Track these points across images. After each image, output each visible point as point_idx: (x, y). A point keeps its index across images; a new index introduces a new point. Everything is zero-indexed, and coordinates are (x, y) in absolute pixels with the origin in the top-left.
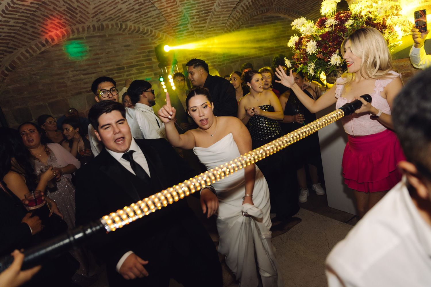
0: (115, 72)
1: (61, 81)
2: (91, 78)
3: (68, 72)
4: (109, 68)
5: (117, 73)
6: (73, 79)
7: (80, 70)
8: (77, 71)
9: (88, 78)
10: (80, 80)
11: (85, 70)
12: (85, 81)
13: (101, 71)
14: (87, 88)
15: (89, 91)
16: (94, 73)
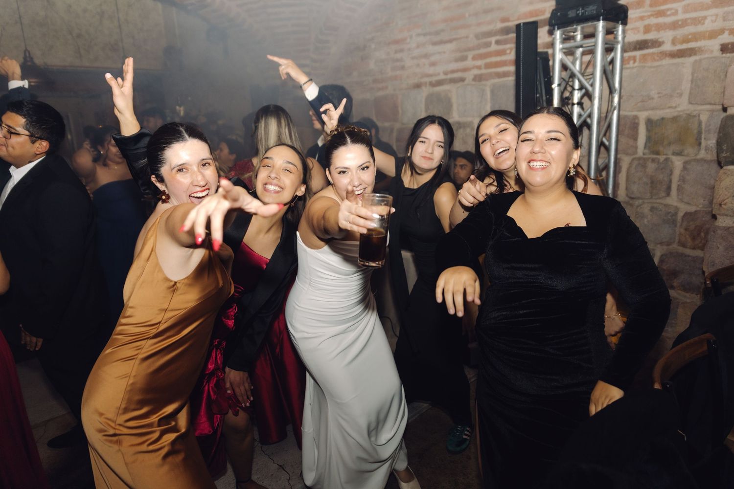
0: (493, 39)
1: (398, 56)
2: (444, 52)
3: (411, 37)
4: (485, 28)
5: (498, 42)
6: (416, 52)
7: (430, 34)
8: (425, 35)
9: (439, 53)
10: (426, 56)
11: (437, 33)
12: (433, 59)
13: (467, 37)
14: (431, 76)
15: (434, 82)
16: (450, 41)
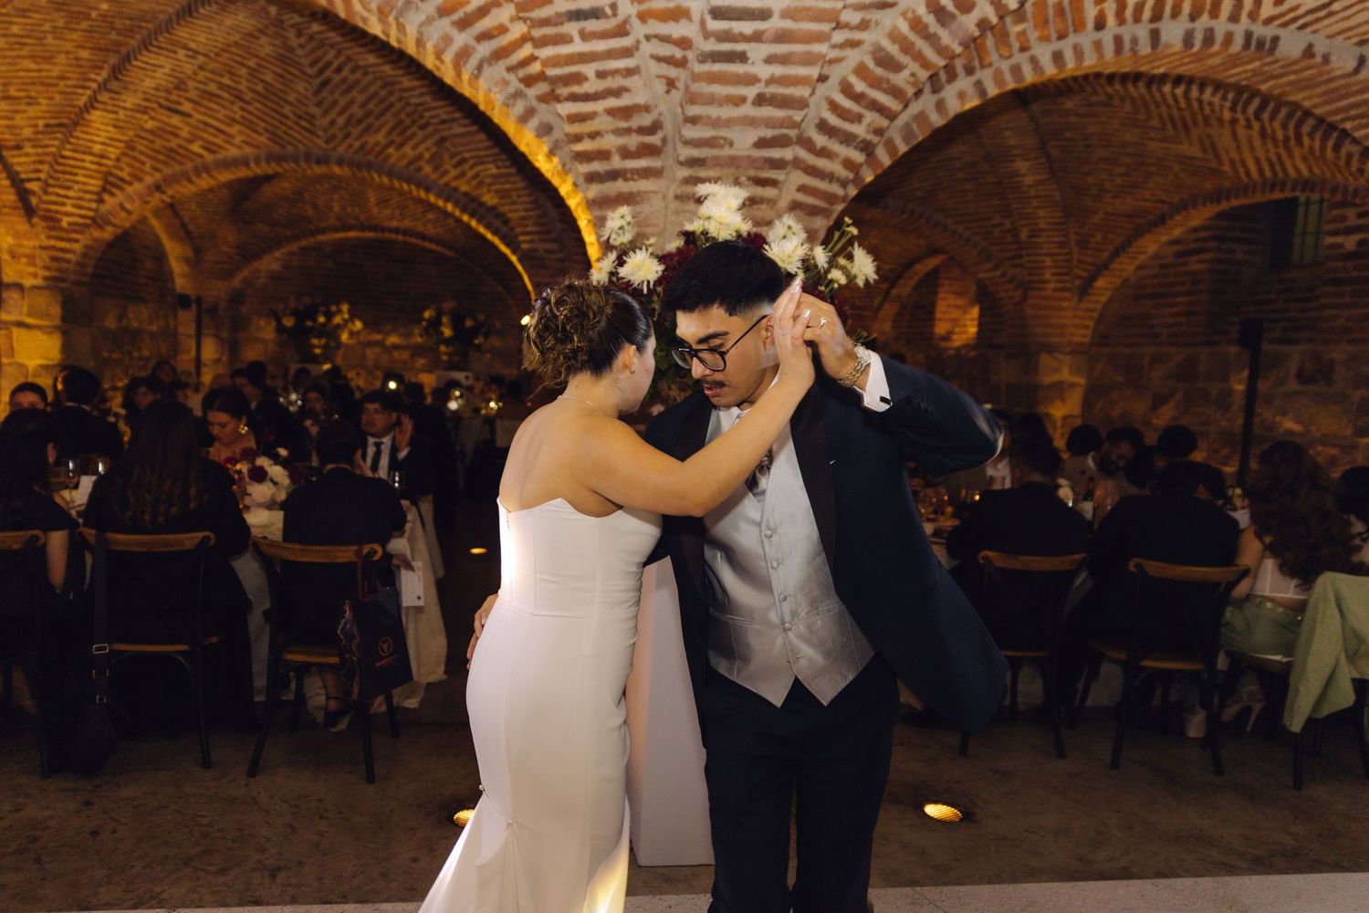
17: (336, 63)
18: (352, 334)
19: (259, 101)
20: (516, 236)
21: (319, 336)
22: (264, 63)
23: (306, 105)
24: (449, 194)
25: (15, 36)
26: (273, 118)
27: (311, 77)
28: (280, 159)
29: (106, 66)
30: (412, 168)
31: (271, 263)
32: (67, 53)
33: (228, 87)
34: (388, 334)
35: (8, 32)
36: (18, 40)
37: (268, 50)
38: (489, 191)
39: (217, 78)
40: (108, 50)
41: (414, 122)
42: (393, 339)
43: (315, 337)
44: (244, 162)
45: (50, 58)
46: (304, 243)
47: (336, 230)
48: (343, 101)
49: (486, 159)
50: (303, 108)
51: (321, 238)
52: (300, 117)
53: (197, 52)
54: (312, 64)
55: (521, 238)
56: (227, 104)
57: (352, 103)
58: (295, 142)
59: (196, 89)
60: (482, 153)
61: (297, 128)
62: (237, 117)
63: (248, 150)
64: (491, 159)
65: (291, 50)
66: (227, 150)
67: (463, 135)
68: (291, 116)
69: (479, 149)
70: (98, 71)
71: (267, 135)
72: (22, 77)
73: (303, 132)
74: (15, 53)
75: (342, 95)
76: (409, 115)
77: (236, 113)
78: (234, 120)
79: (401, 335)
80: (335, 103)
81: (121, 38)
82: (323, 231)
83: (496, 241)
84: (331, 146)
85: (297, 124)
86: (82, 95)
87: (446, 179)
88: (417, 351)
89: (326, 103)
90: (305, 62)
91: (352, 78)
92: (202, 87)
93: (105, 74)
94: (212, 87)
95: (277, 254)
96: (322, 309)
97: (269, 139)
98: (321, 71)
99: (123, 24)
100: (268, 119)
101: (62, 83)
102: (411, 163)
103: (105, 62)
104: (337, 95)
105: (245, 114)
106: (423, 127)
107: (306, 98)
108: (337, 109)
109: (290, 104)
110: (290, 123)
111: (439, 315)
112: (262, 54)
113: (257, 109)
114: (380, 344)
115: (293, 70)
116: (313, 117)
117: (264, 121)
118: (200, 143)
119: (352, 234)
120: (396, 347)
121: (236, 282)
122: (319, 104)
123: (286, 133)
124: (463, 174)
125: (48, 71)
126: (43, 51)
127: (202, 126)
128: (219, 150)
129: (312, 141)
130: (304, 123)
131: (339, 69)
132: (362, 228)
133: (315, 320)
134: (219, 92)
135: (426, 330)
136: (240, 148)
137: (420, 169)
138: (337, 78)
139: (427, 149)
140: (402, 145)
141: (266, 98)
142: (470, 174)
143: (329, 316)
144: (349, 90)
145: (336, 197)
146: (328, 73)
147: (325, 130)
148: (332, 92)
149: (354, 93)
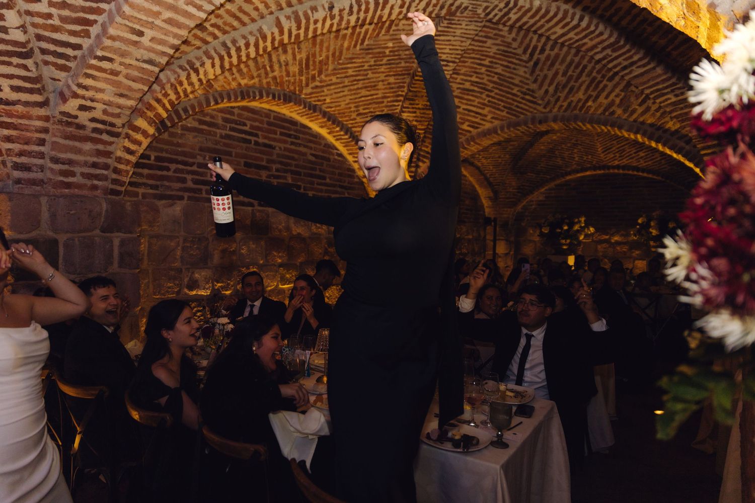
17: (540, 45)
18: (586, 236)
19: (497, 88)
20: (699, 151)
21: (566, 239)
22: (494, 60)
23: (527, 84)
24: (637, 127)
25: (352, 76)
26: (508, 98)
27: (527, 62)
28: (516, 125)
29: (405, 85)
30: (607, 114)
31: (538, 196)
32: (383, 81)
33: (477, 82)
34: (613, 235)
35: (348, 74)
36: (354, 78)
37: (494, 49)
38: (672, 118)
39: (469, 78)
40: (404, 75)
41: (603, 77)
42: (616, 238)
43: (563, 239)
44: (494, 131)
45: (375, 86)
46: (558, 182)
47: (578, 172)
48: (550, 74)
49: (666, 91)
50: (527, 87)
51: (568, 178)
52: (525, 94)
53: (448, 61)
54: (525, 52)
55: (703, 152)
56: (479, 95)
57: (556, 73)
58: (524, 112)
59: (458, 88)
60: (661, 86)
61: (524, 102)
62: (486, 102)
63: (497, 123)
64: (669, 90)
65: (509, 45)
66: (484, 125)
67: (642, 74)
68: (519, 94)
69: (657, 84)
70: (402, 89)
71: (506, 110)
72: (363, 101)
73: (528, 103)
74: (355, 87)
75: (549, 70)
76: (599, 72)
77: (485, 100)
78: (484, 104)
79: (622, 235)
80: (546, 76)
81: (407, 65)
82: (569, 173)
83: (682, 159)
84: (548, 110)
85: (523, 98)
86: (398, 105)
87: (635, 116)
88: (634, 246)
89: (540, 79)
90: (520, 51)
91: (553, 53)
92: (461, 86)
93: (406, 89)
94: (467, 85)
95: (543, 190)
96: (567, 221)
97: (508, 113)
98: (532, 55)
99: (405, 55)
100: (504, 99)
101: (385, 100)
102: (605, 110)
103: (404, 83)
104: (545, 72)
105: (490, 99)
106: (611, 79)
107: (527, 79)
108: (548, 81)
109: (517, 85)
110: (518, 99)
111: (649, 221)
112: (491, 54)
113: (496, 94)
114: (607, 241)
115: (514, 61)
116: (533, 91)
117: (502, 101)
118: (467, 123)
119: (588, 173)
120: (618, 243)
121: (519, 208)
122: (535, 81)
123: (517, 106)
124: (648, 109)
125: (377, 94)
126: (370, 82)
127: (466, 112)
128: (481, 126)
129: (535, 109)
130: (528, 97)
131: (543, 50)
132: (595, 168)
133: (562, 229)
134: (472, 88)
135: (639, 232)
136: (492, 122)
137: (613, 113)
138: (543, 57)
139: (617, 96)
140: (597, 97)
141: (501, 85)
142: (654, 108)
143: (571, 225)
144: (552, 65)
145: (576, 151)
146: (536, 57)
147: (542, 99)
148: (541, 70)
149: (557, 66)
